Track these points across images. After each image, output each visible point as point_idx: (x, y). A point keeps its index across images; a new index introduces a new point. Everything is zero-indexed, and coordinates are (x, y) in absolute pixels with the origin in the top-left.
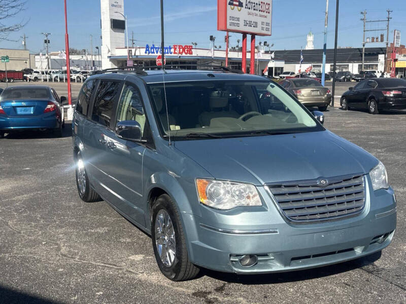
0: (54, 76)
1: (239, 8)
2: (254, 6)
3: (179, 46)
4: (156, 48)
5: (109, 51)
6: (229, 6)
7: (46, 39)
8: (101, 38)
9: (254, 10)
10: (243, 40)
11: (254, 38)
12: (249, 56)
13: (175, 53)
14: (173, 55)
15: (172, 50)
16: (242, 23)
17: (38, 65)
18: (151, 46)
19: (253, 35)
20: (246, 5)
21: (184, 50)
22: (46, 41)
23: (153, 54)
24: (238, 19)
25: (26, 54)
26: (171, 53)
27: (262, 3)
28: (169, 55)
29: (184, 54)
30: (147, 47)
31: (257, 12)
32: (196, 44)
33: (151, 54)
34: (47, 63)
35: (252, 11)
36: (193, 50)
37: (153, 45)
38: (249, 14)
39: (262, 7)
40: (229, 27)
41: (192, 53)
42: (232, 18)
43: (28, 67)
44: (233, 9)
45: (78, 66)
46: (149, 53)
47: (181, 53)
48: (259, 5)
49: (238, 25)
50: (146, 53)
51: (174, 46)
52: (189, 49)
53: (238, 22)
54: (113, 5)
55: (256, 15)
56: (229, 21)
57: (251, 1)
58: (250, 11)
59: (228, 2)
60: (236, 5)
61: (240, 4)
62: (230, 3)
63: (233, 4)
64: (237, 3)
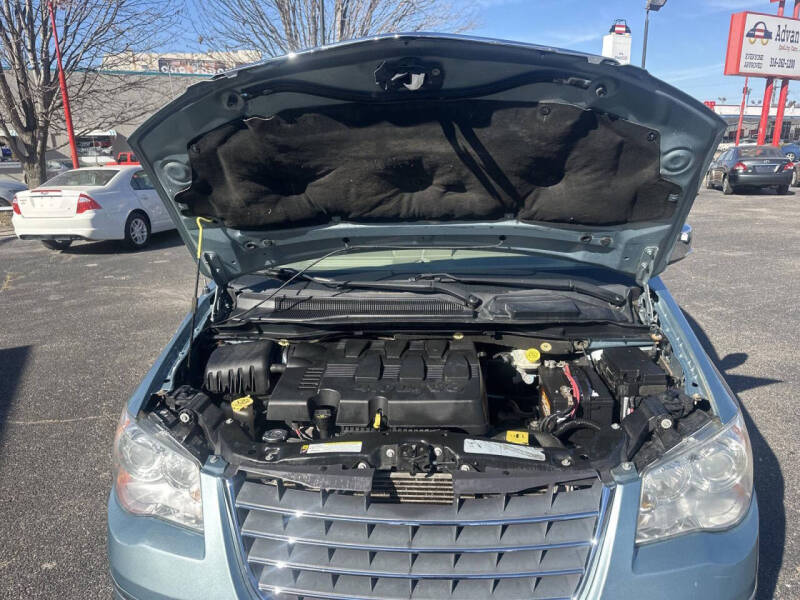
1: (765, 40)
2: (792, 36)
6: (746, 39)
9: (792, 41)
10: (766, 88)
11: (787, 84)
12: (773, 112)
16: (766, 62)
19: (786, 80)
20: (778, 35)
24: (761, 57)
31: (797, 45)
32: (724, 99)
35: (787, 44)
36: (715, 108)
38: (782, 48)
40: (742, 69)
42: (751, 56)
44: (752, 43)
49: (759, 66)
53: (760, 61)
55: (794, 49)
56: (743, 61)
57: (788, 29)
58: (783, 44)
59: (746, 33)
60: (758, 37)
61: (768, 35)
62: (749, 35)
63: (753, 36)
64: (762, 34)
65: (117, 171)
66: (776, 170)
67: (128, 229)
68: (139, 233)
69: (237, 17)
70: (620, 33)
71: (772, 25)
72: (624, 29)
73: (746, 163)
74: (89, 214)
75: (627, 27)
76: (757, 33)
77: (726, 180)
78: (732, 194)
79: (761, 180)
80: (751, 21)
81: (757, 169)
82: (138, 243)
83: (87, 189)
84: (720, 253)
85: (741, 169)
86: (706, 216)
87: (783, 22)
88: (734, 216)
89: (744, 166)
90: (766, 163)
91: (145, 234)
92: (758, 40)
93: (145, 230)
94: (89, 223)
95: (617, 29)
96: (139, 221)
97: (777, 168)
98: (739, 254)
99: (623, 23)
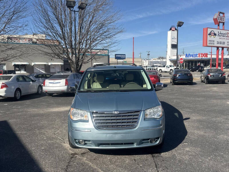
0: (148, 68)
1: (214, 36)
2: (223, 35)
3: (201, 54)
4: (190, 55)
5: (170, 57)
6: (208, 36)
7: (148, 53)
8: (167, 52)
9: (223, 36)
10: (217, 50)
11: (223, 49)
12: (220, 57)
13: (199, 57)
14: (198, 57)
15: (198, 56)
16: (216, 43)
17: (144, 64)
18: (188, 54)
20: (218, 35)
21: (203, 55)
22: (148, 55)
23: (189, 58)
24: (214, 41)
25: (140, 60)
26: (197, 57)
27: (227, 33)
28: (196, 58)
29: (203, 57)
30: (186, 55)
31: (225, 38)
33: (188, 58)
34: (148, 63)
36: (208, 55)
37: (189, 54)
39: (227, 35)
40: (208, 45)
41: (207, 57)
42: (211, 41)
43: (141, 65)
44: (210, 37)
45: (160, 64)
46: (187, 57)
47: (202, 57)
48: (226, 34)
49: (214, 44)
50: (186, 57)
51: (199, 54)
52: (206, 55)
54: (172, 39)
55: (224, 39)
56: (208, 42)
57: (221, 33)
58: (220, 37)
59: (208, 34)
60: (212, 35)
61: (215, 35)
62: (209, 35)
63: (211, 35)
64: (213, 34)
65: (12, 76)
66: (220, 76)
67: (15, 94)
68: (18, 95)
69: (45, 27)
70: (173, 30)
71: (216, 31)
72: (175, 29)
73: (211, 74)
74: (5, 89)
75: (175, 28)
76: (212, 34)
77: (205, 79)
78: (208, 84)
79: (215, 79)
80: (209, 31)
81: (215, 76)
82: (18, 98)
83: (4, 81)
84: (195, 99)
85: (209, 76)
86: (197, 90)
87: (219, 31)
88: (205, 90)
89: (210, 75)
90: (217, 74)
91: (20, 96)
92: (212, 36)
93: (20, 94)
94: (4, 92)
95: (172, 29)
96: (18, 91)
97: (220, 75)
98: (201, 99)
99: (174, 27)
